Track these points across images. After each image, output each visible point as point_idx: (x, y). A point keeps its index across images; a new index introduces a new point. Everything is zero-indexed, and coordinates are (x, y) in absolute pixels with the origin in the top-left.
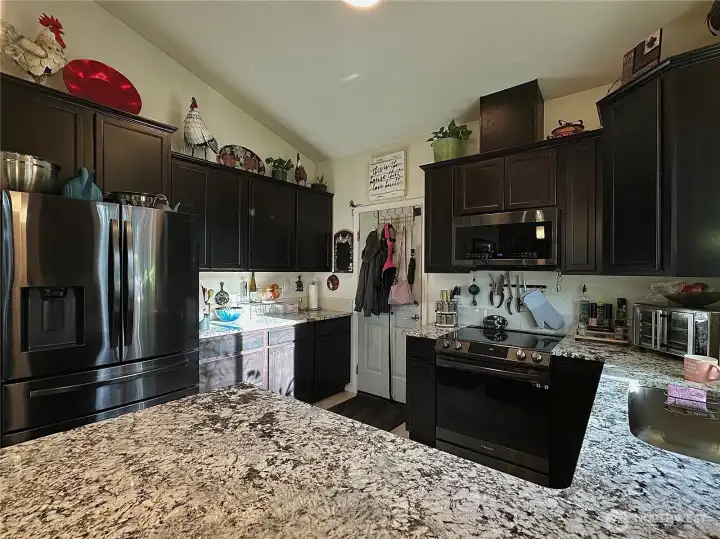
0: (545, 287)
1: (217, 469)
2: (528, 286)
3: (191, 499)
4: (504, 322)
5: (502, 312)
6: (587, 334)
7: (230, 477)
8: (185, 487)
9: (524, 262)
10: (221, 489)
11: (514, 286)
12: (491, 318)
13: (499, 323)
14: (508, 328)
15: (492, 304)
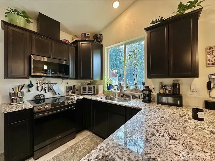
0: (57, 83)
1: (180, 149)
2: (52, 83)
3: (198, 150)
4: (44, 96)
5: (43, 92)
6: (71, 94)
7: (179, 143)
8: (198, 154)
9: (61, 75)
10: (186, 144)
11: (46, 83)
12: (38, 95)
13: (42, 97)
14: (46, 98)
15: (38, 90)
